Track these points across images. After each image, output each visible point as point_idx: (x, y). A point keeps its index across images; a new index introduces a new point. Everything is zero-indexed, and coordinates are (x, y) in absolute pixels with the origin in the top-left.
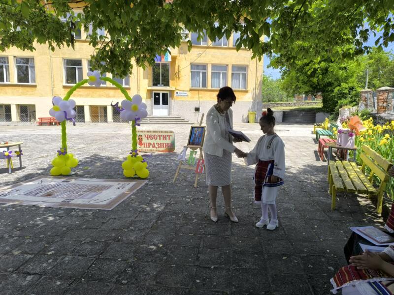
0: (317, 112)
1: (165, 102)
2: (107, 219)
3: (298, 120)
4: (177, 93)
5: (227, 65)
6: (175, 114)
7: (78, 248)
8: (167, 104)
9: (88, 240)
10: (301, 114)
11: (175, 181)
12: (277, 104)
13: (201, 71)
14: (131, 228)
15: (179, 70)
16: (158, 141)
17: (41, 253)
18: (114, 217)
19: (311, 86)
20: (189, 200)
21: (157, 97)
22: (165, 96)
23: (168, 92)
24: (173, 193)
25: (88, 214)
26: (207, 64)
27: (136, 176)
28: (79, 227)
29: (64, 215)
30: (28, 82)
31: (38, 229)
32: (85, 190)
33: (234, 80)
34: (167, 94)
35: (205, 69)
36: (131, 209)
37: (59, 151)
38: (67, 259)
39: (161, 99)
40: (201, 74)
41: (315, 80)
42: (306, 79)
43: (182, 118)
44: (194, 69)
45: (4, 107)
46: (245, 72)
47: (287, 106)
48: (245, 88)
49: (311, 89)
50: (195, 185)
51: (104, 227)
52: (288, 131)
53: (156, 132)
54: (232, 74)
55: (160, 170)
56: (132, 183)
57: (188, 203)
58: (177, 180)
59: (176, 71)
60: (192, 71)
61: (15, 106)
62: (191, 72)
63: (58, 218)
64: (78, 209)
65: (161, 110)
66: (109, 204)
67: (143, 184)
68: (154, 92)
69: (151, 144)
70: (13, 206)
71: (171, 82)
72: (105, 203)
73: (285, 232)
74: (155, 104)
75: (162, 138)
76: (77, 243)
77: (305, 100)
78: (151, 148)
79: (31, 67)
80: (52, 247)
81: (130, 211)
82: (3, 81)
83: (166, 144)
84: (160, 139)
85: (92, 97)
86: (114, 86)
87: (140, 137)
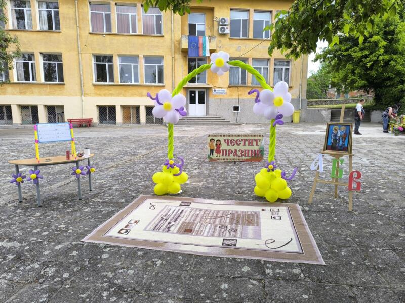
0: (373, 110)
1: (201, 101)
4: (215, 91)
5: (269, 60)
6: (212, 113)
8: (204, 103)
21: (193, 95)
23: (204, 90)
26: (248, 58)
33: (276, 76)
34: (203, 92)
40: (240, 70)
43: (222, 118)
45: (30, 107)
46: (288, 67)
53: (239, 136)
54: (275, 69)
61: (42, 106)
62: (230, 68)
68: (189, 90)
69: (232, 152)
74: (191, 103)
79: (59, 64)
82: (29, 80)
83: (251, 151)
84: (244, 145)
85: (124, 96)
86: (148, 84)
87: (218, 143)
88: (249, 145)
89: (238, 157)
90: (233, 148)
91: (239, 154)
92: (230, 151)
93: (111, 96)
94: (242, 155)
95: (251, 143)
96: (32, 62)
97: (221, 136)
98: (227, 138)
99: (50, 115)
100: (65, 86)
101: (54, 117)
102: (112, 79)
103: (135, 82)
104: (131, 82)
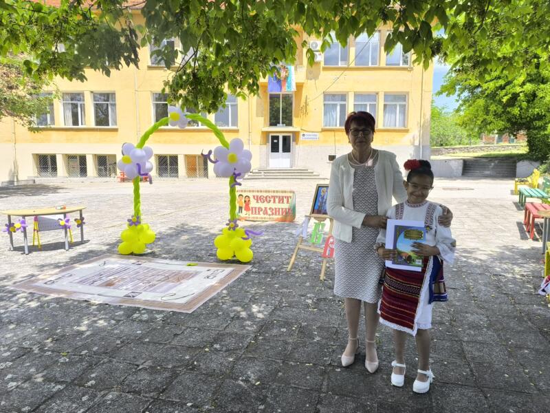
0: (519, 160)
1: (287, 149)
2: (183, 328)
3: (487, 172)
4: (304, 135)
5: (377, 93)
6: (299, 165)
7: (130, 377)
8: (289, 151)
9: (149, 363)
10: (493, 164)
11: (292, 268)
12: (454, 149)
13: (339, 103)
14: (215, 346)
15: (306, 103)
16: (272, 205)
17: (76, 382)
18: (193, 325)
19: (509, 120)
20: (310, 301)
21: (275, 141)
22: (286, 140)
23: (291, 135)
24: (287, 288)
25: (156, 318)
26: (348, 92)
27: (235, 259)
28: (139, 340)
29: (122, 319)
30: (108, 125)
31: (81, 340)
32: (160, 278)
33: (387, 115)
34: (289, 137)
35: (345, 100)
36: (220, 313)
37: (129, 220)
38: (111, 396)
39: (281, 144)
40: (338, 108)
41: (516, 111)
42: (500, 110)
43: (309, 171)
44: (329, 101)
45: (78, 158)
46: (404, 103)
47: (469, 152)
48: (404, 126)
49: (508, 125)
50: (322, 277)
51: (175, 342)
52: (473, 189)
53: (269, 192)
54: (385, 106)
55: (272, 249)
56: (228, 270)
57: (308, 306)
58: (294, 266)
59: (303, 103)
60: (326, 103)
61: (91, 156)
62: (324, 105)
63: (113, 322)
64: (144, 309)
65: (280, 159)
66: (189, 303)
67: (244, 272)
68: (271, 135)
69: (262, 210)
70: (58, 301)
71: (295, 120)
72: (183, 301)
73: (471, 371)
74: (272, 151)
75: (277, 200)
76: (131, 369)
77: (498, 142)
78: (262, 215)
79: (112, 105)
80: (93, 373)
81: (219, 316)
82: (78, 125)
83: (282, 209)
84: (274, 202)
87: (247, 200)
88: (279, 202)
89: (268, 216)
90: (263, 205)
91: (269, 212)
92: (260, 209)
93: (173, 143)
94: (273, 214)
95: (281, 200)
96: (82, 102)
97: (250, 191)
98: (256, 194)
99: (101, 167)
100: (119, 131)
101: (106, 169)
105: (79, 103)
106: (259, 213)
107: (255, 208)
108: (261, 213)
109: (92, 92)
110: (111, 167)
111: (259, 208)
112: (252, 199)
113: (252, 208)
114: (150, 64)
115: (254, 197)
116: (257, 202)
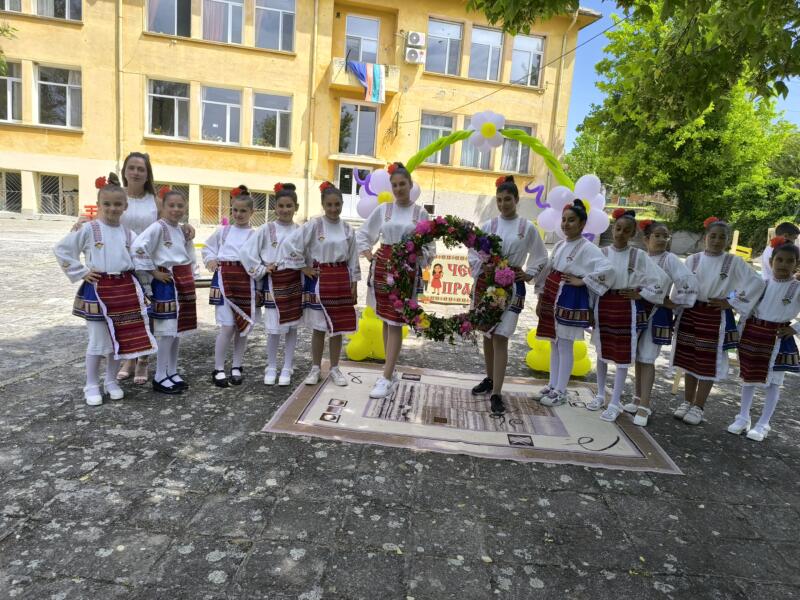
13: (442, 129)
15: (397, 122)
21: (347, 176)
23: (370, 168)
30: (64, 124)
33: (506, 153)
34: (368, 171)
35: (451, 126)
39: (355, 183)
48: (527, 172)
54: (504, 141)
60: (424, 126)
61: (30, 174)
62: (421, 129)
69: (461, 287)
71: (378, 147)
78: (460, 295)
79: (73, 90)
82: (6, 118)
85: (208, 166)
86: (257, 147)
87: (438, 270)
90: (464, 281)
92: (458, 286)
93: (182, 165)
96: (15, 79)
97: (443, 257)
98: (453, 262)
99: (47, 196)
100: (84, 137)
101: (56, 199)
102: (184, 130)
103: (231, 141)
104: (224, 140)
105: (10, 80)
106: (455, 292)
107: (450, 284)
108: (459, 291)
109: (36, 63)
110: (67, 197)
111: (456, 284)
112: (445, 269)
113: (445, 283)
114: (146, 30)
115: (449, 266)
116: (454, 274)
